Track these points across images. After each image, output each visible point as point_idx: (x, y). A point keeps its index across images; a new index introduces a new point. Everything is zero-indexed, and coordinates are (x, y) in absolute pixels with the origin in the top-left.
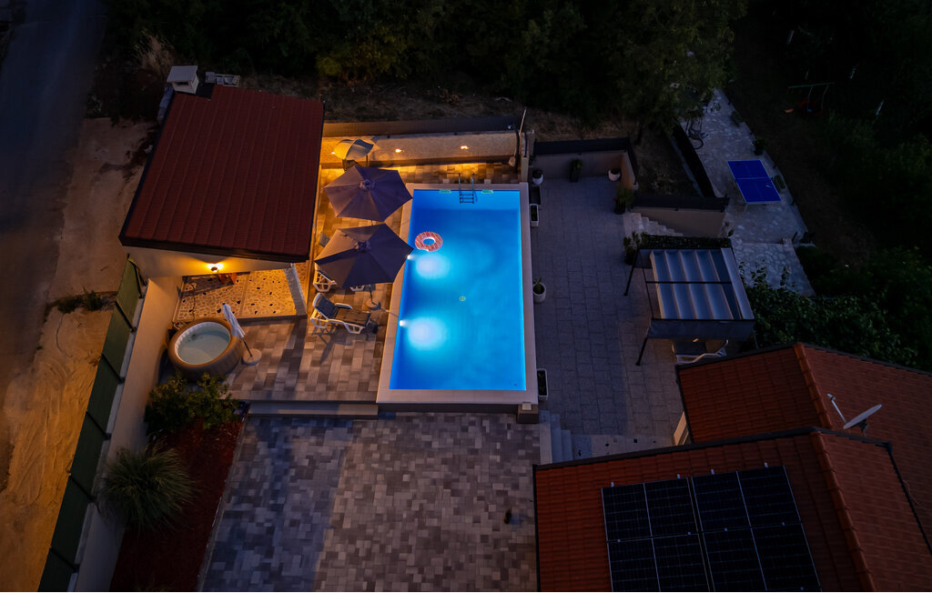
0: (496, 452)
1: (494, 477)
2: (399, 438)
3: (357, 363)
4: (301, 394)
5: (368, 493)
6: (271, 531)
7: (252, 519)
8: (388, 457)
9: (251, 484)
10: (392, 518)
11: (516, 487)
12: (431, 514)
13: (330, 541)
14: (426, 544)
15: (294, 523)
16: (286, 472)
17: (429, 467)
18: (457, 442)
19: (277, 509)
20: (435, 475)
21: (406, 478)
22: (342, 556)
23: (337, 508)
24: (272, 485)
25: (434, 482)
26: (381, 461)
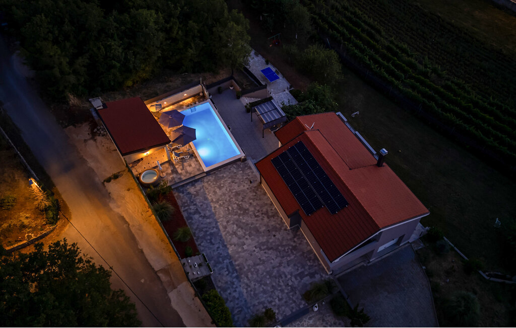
0: (240, 171)
1: (243, 176)
2: (215, 178)
3: (193, 165)
4: (184, 178)
5: (215, 192)
6: (197, 209)
7: (190, 209)
8: (215, 183)
9: (185, 203)
11: (249, 176)
12: (233, 189)
13: (212, 205)
14: (235, 195)
15: (201, 206)
16: (192, 197)
17: (226, 181)
18: (230, 173)
19: (195, 204)
20: (229, 182)
21: (222, 185)
22: (218, 206)
23: (210, 198)
24: (190, 201)
25: (229, 183)
26: (213, 184)
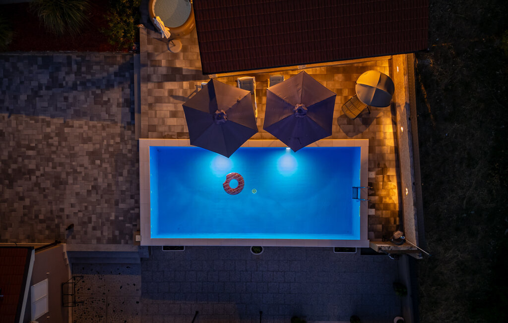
0: (117, 217)
1: (100, 215)
2: (124, 156)
3: (172, 121)
4: (144, 87)
5: (88, 140)
6: (61, 86)
7: (68, 73)
8: (111, 149)
9: (89, 68)
10: (73, 156)
13: (58, 121)
14: (57, 177)
15: (66, 99)
16: (98, 88)
17: (106, 176)
19: (74, 87)
21: (98, 162)
22: (48, 130)
23: (77, 123)
